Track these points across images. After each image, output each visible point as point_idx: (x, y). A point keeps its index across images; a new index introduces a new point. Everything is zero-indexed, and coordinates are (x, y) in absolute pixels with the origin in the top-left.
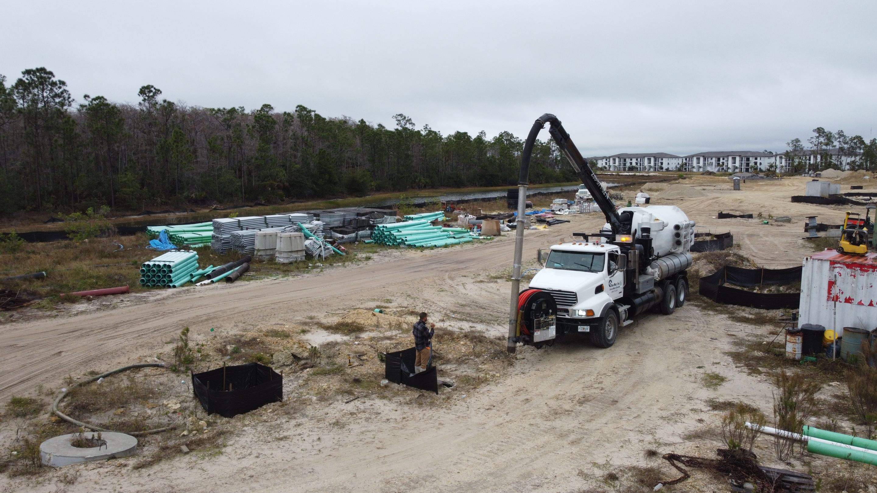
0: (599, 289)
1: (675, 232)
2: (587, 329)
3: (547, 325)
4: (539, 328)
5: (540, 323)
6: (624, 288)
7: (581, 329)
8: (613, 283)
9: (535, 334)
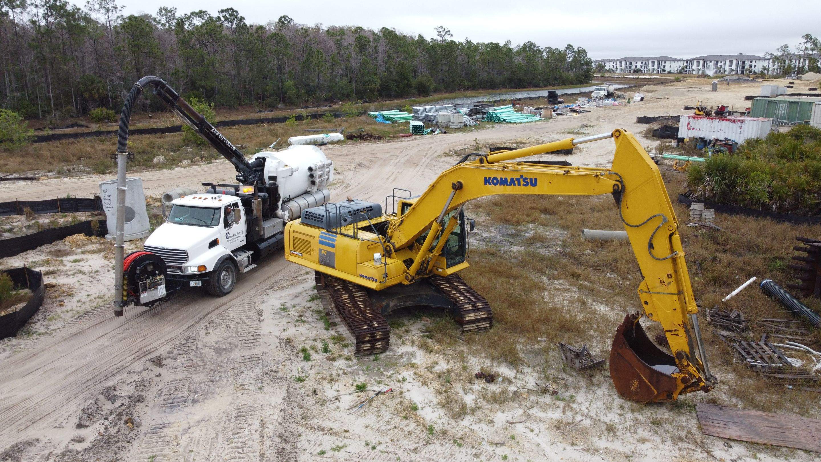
0: (214, 243)
1: (309, 173)
2: (199, 283)
3: (155, 286)
4: (145, 289)
5: (145, 286)
6: (247, 236)
7: (192, 284)
8: (231, 235)
9: (142, 296)
